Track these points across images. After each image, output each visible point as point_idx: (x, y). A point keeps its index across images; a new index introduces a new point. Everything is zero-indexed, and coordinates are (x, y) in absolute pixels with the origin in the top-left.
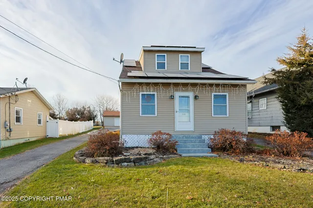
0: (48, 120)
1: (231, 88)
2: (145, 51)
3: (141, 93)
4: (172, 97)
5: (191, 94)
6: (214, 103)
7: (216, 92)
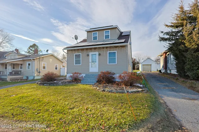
0: (61, 68)
1: (114, 48)
2: (87, 32)
3: (75, 54)
4: (88, 55)
5: (97, 53)
6: (109, 57)
7: (109, 51)
